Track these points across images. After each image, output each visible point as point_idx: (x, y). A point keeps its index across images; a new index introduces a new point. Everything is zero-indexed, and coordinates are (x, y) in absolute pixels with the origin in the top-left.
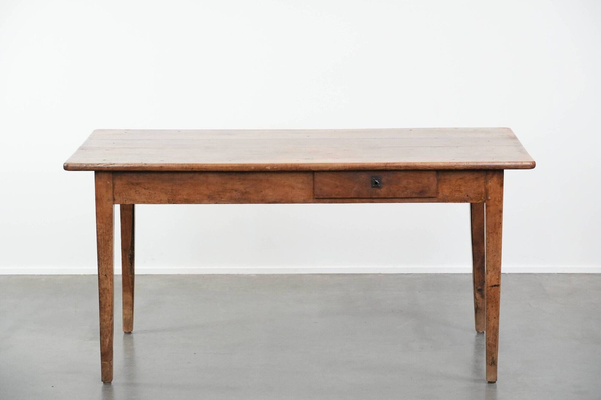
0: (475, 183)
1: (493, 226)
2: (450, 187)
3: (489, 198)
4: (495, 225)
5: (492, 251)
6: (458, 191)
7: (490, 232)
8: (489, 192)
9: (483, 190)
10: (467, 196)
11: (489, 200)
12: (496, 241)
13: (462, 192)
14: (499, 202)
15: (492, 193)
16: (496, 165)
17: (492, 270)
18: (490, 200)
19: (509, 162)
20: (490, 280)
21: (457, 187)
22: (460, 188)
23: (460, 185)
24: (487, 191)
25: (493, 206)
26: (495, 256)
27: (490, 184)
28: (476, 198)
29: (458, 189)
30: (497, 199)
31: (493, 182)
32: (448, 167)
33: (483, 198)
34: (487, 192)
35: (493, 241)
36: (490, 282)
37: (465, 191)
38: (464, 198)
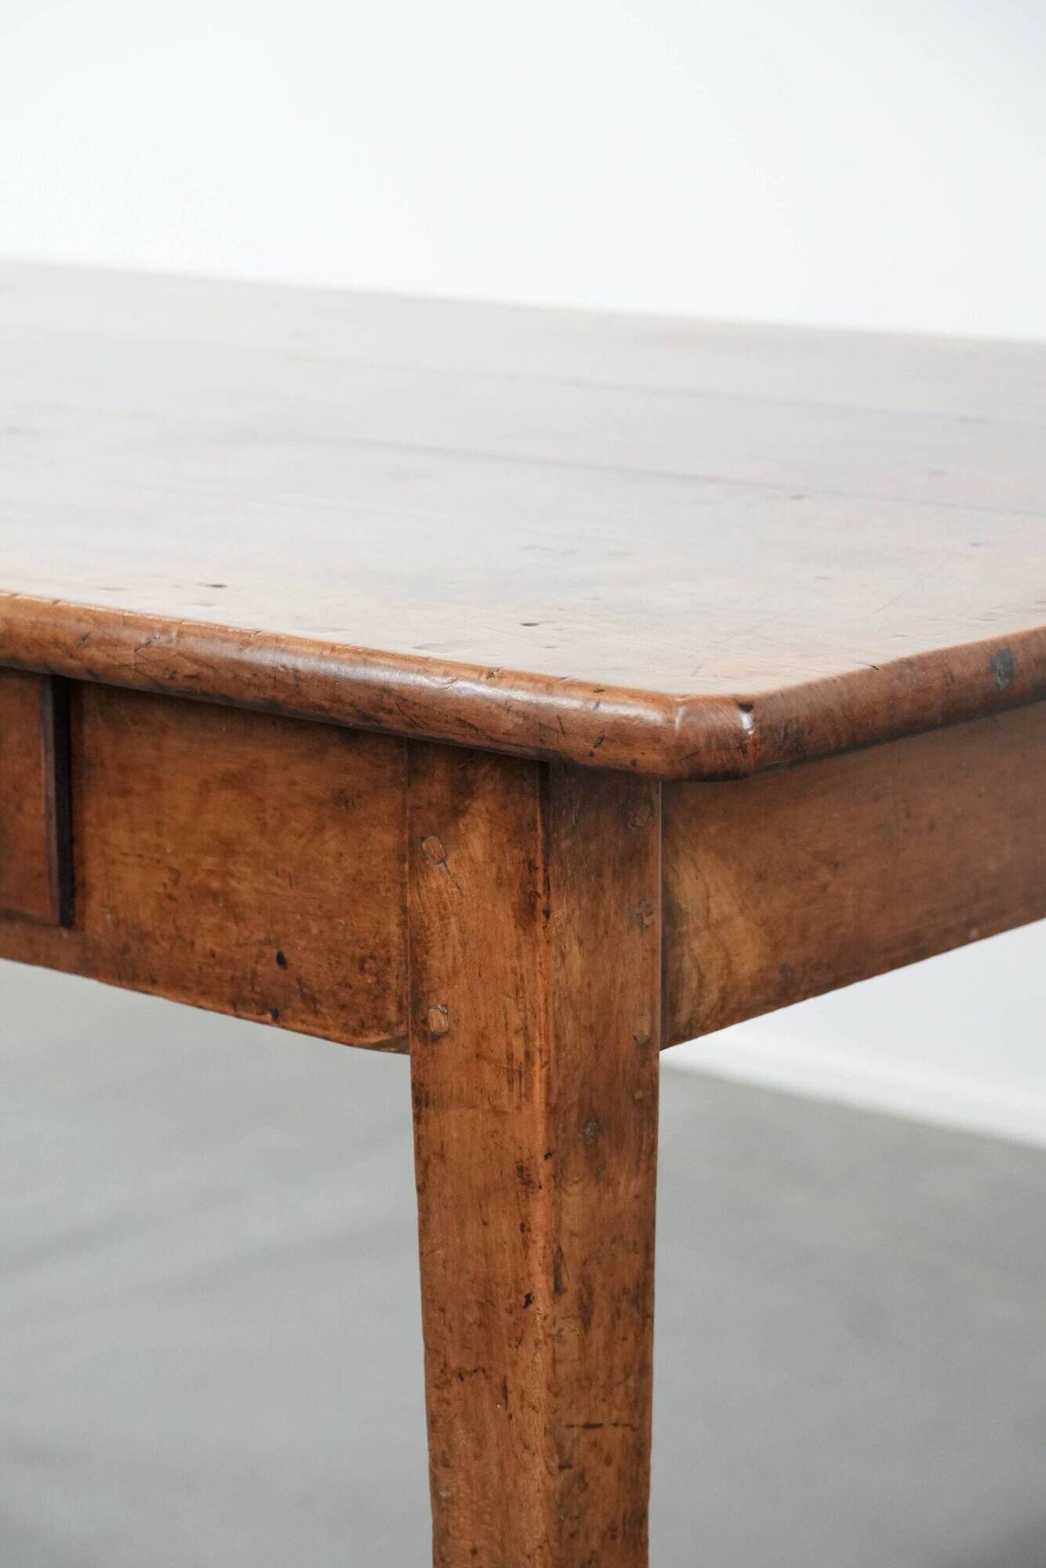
0: (333, 846)
1: (473, 1314)
2: (158, 847)
3: (438, 1020)
4: (487, 1303)
6: (214, 896)
7: (454, 1364)
9: (393, 928)
10: (281, 960)
11: (436, 1038)
12: (500, 1464)
13: (239, 919)
14: (510, 1082)
15: (456, 973)
16: (385, 690)
18: (446, 1043)
19: (491, 675)
21: (209, 861)
22: (228, 874)
23: (227, 848)
24: (416, 943)
25: (470, 1113)
27: (436, 880)
28: (345, 995)
29: (215, 884)
30: (498, 1047)
31: (458, 862)
32: (38, 643)
33: (392, 1013)
34: (414, 961)
35: (477, 1457)
37: (261, 909)
38: (254, 973)
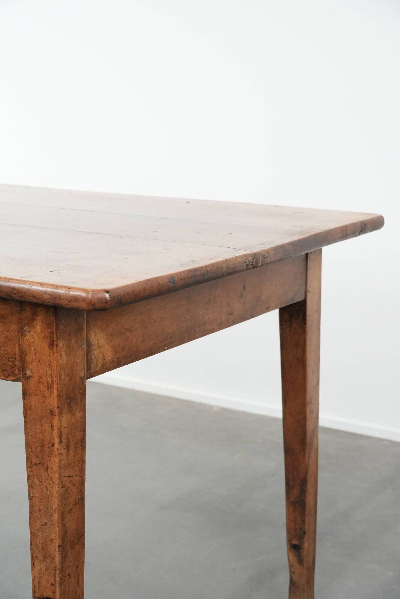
1: (39, 449)
3: (29, 373)
4: (42, 446)
5: (40, 510)
7: (34, 462)
8: (28, 359)
9: (17, 350)
11: (28, 378)
12: (46, 487)
14: (48, 389)
15: (33, 361)
16: (14, 288)
17: (41, 557)
18: (31, 379)
19: (41, 284)
20: (39, 583)
25: (37, 397)
26: (45, 524)
27: (28, 337)
28: (4, 367)
30: (44, 380)
31: (33, 332)
33: (17, 372)
34: (22, 358)
35: (40, 485)
36: (39, 587)
